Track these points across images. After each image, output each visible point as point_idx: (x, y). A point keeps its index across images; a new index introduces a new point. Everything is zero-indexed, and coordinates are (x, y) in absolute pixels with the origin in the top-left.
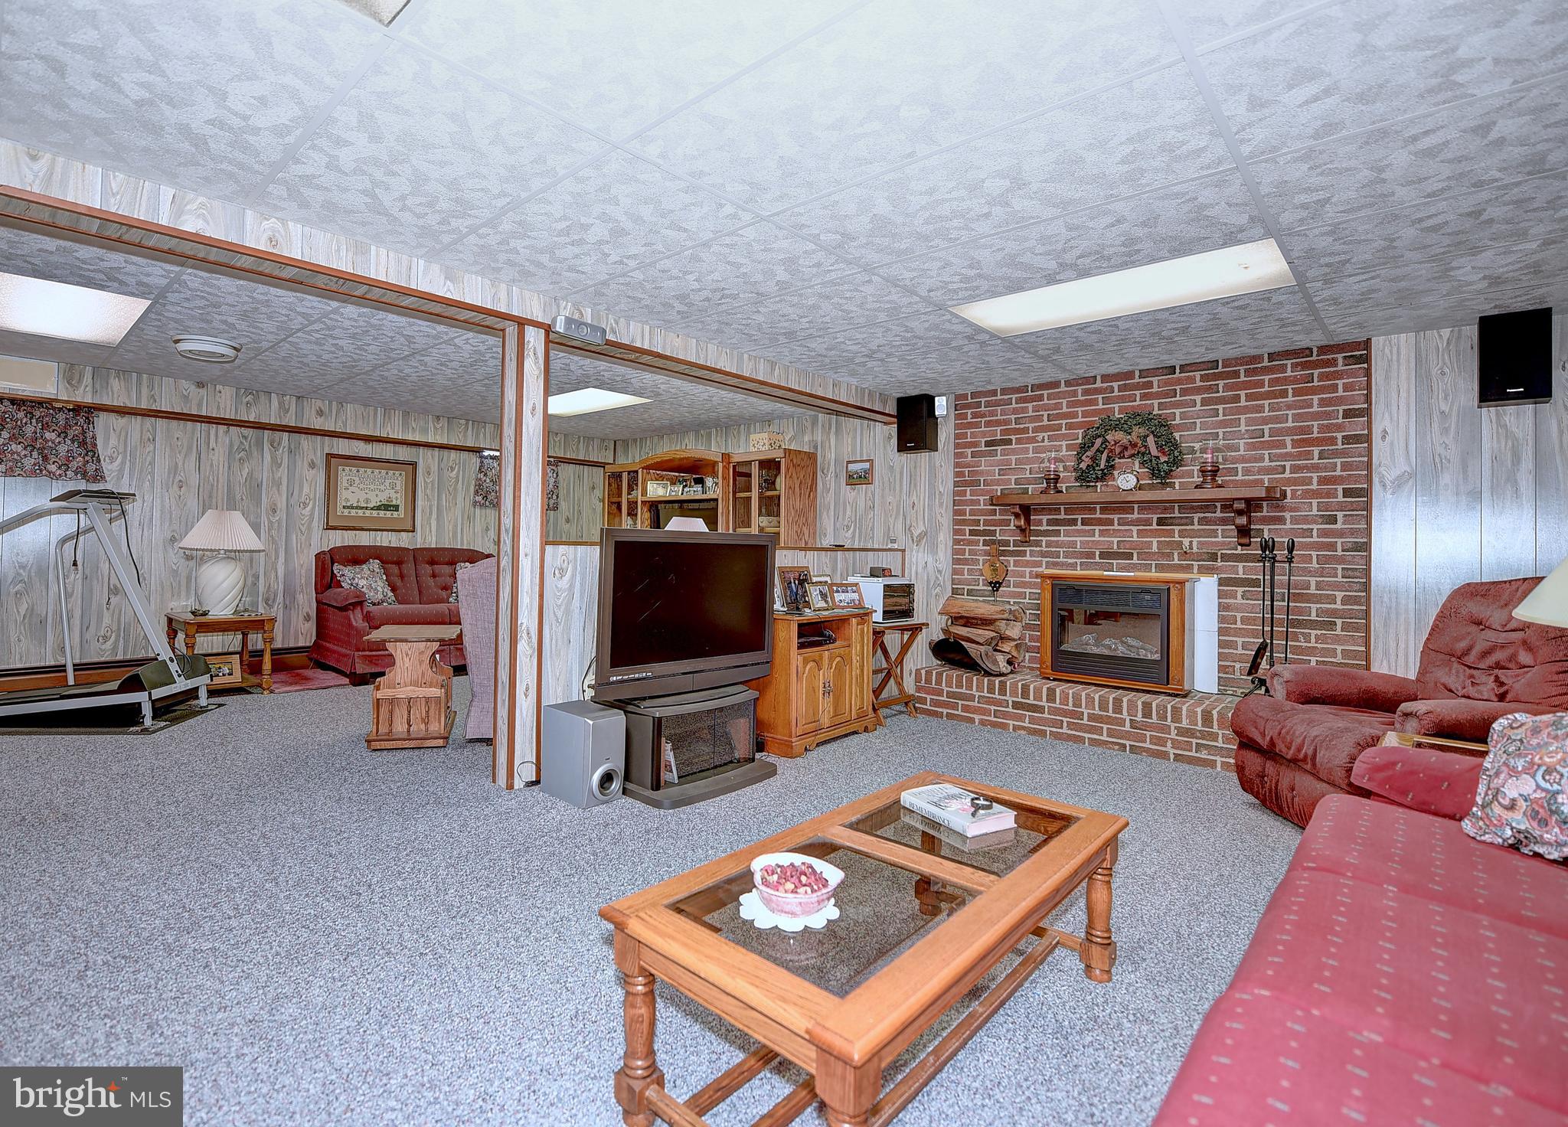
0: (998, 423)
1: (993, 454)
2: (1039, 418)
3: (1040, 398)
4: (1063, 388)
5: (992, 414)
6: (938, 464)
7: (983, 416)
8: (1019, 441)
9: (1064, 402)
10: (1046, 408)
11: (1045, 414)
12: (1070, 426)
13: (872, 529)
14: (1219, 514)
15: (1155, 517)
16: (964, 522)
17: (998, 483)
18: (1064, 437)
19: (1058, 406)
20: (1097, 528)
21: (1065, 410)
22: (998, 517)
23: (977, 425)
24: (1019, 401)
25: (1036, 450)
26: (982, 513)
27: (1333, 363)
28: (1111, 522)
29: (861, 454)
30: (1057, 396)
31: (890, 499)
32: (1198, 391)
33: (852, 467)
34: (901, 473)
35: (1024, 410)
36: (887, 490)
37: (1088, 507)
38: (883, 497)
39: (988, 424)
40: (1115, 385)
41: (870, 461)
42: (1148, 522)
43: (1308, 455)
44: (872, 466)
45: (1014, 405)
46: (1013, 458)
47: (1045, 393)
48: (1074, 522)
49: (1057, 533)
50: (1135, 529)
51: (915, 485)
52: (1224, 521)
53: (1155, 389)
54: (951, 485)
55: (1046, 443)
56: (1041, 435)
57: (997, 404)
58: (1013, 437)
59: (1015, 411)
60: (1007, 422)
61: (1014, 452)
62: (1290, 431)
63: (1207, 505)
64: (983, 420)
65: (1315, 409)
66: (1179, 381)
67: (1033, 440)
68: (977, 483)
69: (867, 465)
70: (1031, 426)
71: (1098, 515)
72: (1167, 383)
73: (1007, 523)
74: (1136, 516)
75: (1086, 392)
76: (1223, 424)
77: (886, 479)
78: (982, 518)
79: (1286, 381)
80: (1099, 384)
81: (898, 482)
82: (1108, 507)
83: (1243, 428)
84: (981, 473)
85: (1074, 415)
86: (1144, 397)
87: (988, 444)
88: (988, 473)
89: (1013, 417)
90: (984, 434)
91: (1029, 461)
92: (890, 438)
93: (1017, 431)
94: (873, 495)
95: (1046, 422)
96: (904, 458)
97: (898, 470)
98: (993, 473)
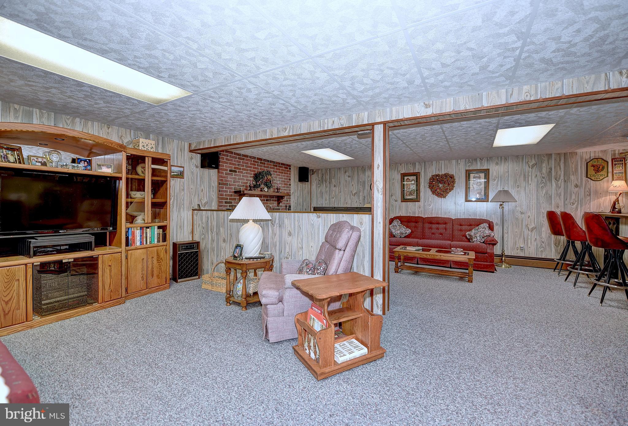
0: (233, 164)
1: (232, 175)
2: (243, 166)
3: (244, 159)
4: (249, 158)
5: (231, 160)
6: (212, 174)
7: (229, 160)
8: (238, 172)
9: (249, 162)
10: (245, 163)
11: (245, 165)
12: (250, 171)
13: (183, 200)
14: (275, 199)
15: (266, 199)
16: (222, 199)
17: (233, 185)
21: (249, 165)
22: (233, 197)
23: (227, 163)
25: (243, 176)
26: (229, 195)
27: (287, 168)
29: (177, 163)
30: (248, 160)
31: (192, 186)
32: (272, 168)
33: (173, 168)
34: (197, 175)
35: (240, 162)
36: (190, 182)
38: (188, 185)
39: (230, 163)
40: (259, 161)
41: (183, 167)
42: (264, 200)
43: (285, 187)
44: (184, 170)
46: (237, 177)
51: (203, 182)
52: (275, 201)
53: (266, 165)
54: (216, 184)
55: (245, 174)
56: (244, 171)
57: (233, 157)
58: (237, 170)
59: (238, 161)
60: (235, 165)
61: (237, 175)
62: (283, 181)
63: (273, 197)
64: (229, 162)
65: (286, 177)
66: (269, 164)
67: (242, 172)
68: (226, 184)
69: (182, 169)
70: (241, 168)
73: (235, 199)
75: (254, 161)
76: (275, 177)
77: (190, 177)
78: (228, 197)
79: (282, 170)
80: (256, 160)
81: (195, 180)
84: (228, 181)
85: (251, 167)
86: (264, 167)
87: (230, 171)
89: (237, 163)
90: (229, 167)
91: (241, 179)
92: (192, 158)
93: (238, 168)
94: (184, 183)
95: (245, 168)
96: (198, 169)
97: (195, 174)
98: (231, 181)
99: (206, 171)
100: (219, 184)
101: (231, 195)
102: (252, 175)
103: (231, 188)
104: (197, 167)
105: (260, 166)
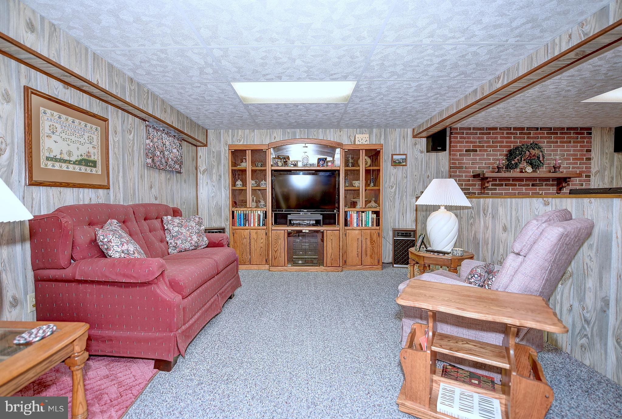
0: (471, 142)
1: (470, 155)
2: (489, 142)
3: (489, 133)
4: (498, 131)
5: (469, 138)
6: (441, 158)
7: (465, 138)
8: (480, 151)
9: (499, 136)
10: (492, 138)
11: (491, 140)
12: (501, 146)
13: (406, 188)
14: (551, 183)
15: (531, 183)
17: (471, 168)
18: (499, 151)
19: (496, 138)
20: (511, 187)
21: (499, 139)
22: (471, 183)
23: (462, 142)
24: (480, 134)
25: (487, 155)
27: (583, 134)
28: (515, 185)
29: (401, 151)
30: (496, 133)
31: (416, 173)
32: (546, 138)
33: (395, 157)
34: (422, 162)
35: (482, 138)
36: (414, 169)
37: (507, 179)
38: (412, 172)
39: (467, 142)
40: (518, 132)
41: (406, 155)
42: (528, 185)
43: (577, 163)
44: (406, 157)
45: (478, 135)
46: (478, 158)
47: (492, 131)
48: (502, 185)
49: (495, 189)
50: (524, 188)
51: (429, 168)
52: (553, 185)
53: (532, 135)
54: (447, 168)
55: (491, 152)
56: (489, 149)
57: (471, 134)
58: (478, 149)
59: (479, 138)
60: (475, 142)
61: (478, 155)
62: (572, 155)
63: (547, 179)
64: (465, 140)
65: (579, 148)
66: (540, 134)
67: (486, 151)
68: (462, 168)
69: (404, 157)
70: (485, 145)
71: (511, 182)
72: (536, 134)
73: (475, 185)
74: (524, 183)
75: (507, 133)
76: (553, 151)
77: (414, 164)
78: (464, 183)
79: (570, 138)
80: (512, 131)
81: (420, 166)
82: (515, 179)
83: (559, 153)
84: (464, 163)
85: (503, 142)
86: (528, 138)
87: (467, 151)
88: (467, 163)
89: (478, 140)
90: (465, 146)
91: (484, 159)
92: (415, 144)
93: (479, 147)
94: (407, 171)
95: (491, 144)
96: (423, 155)
97: (420, 160)
98: (469, 163)
99: (434, 155)
100: (450, 168)
101: (469, 180)
102: (505, 153)
103: (469, 172)
104: (422, 152)
105: (520, 138)
